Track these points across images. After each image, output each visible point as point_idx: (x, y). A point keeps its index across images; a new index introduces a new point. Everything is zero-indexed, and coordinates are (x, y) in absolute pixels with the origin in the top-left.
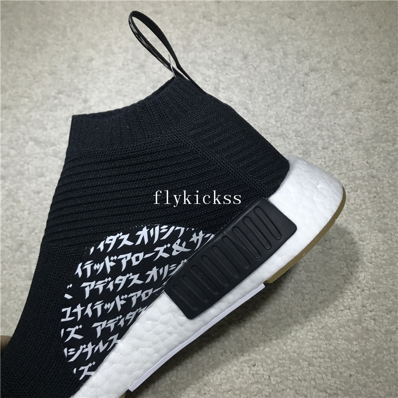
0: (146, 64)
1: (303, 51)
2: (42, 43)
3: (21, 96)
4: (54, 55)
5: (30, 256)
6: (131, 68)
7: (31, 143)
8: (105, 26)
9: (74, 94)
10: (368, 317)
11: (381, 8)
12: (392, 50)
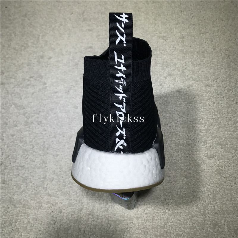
0: (79, 63)
1: (166, 62)
2: (25, 45)
3: (11, 78)
4: (31, 54)
5: (5, 171)
6: (71, 65)
7: (13, 106)
8: (60, 36)
9: (38, 78)
10: (169, 225)
11: (218, 37)
12: (218, 65)
